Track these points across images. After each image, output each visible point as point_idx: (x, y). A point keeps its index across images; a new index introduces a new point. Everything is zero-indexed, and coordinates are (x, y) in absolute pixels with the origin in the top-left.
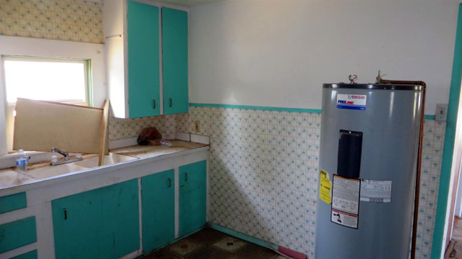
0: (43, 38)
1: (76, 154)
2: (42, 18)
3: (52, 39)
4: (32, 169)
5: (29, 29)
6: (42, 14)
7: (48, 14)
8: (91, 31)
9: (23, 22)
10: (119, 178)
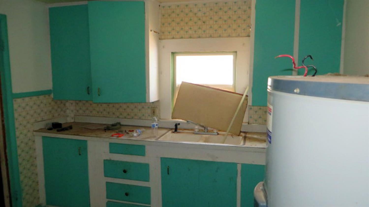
0: (199, 37)
1: (214, 129)
2: (200, 23)
3: (206, 37)
4: (183, 133)
5: (190, 32)
6: (200, 19)
7: (204, 19)
8: (239, 26)
9: (187, 28)
10: (217, 158)
